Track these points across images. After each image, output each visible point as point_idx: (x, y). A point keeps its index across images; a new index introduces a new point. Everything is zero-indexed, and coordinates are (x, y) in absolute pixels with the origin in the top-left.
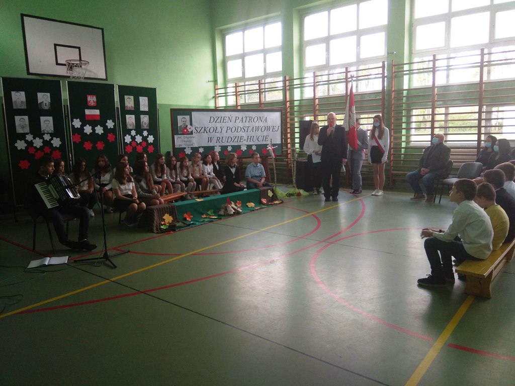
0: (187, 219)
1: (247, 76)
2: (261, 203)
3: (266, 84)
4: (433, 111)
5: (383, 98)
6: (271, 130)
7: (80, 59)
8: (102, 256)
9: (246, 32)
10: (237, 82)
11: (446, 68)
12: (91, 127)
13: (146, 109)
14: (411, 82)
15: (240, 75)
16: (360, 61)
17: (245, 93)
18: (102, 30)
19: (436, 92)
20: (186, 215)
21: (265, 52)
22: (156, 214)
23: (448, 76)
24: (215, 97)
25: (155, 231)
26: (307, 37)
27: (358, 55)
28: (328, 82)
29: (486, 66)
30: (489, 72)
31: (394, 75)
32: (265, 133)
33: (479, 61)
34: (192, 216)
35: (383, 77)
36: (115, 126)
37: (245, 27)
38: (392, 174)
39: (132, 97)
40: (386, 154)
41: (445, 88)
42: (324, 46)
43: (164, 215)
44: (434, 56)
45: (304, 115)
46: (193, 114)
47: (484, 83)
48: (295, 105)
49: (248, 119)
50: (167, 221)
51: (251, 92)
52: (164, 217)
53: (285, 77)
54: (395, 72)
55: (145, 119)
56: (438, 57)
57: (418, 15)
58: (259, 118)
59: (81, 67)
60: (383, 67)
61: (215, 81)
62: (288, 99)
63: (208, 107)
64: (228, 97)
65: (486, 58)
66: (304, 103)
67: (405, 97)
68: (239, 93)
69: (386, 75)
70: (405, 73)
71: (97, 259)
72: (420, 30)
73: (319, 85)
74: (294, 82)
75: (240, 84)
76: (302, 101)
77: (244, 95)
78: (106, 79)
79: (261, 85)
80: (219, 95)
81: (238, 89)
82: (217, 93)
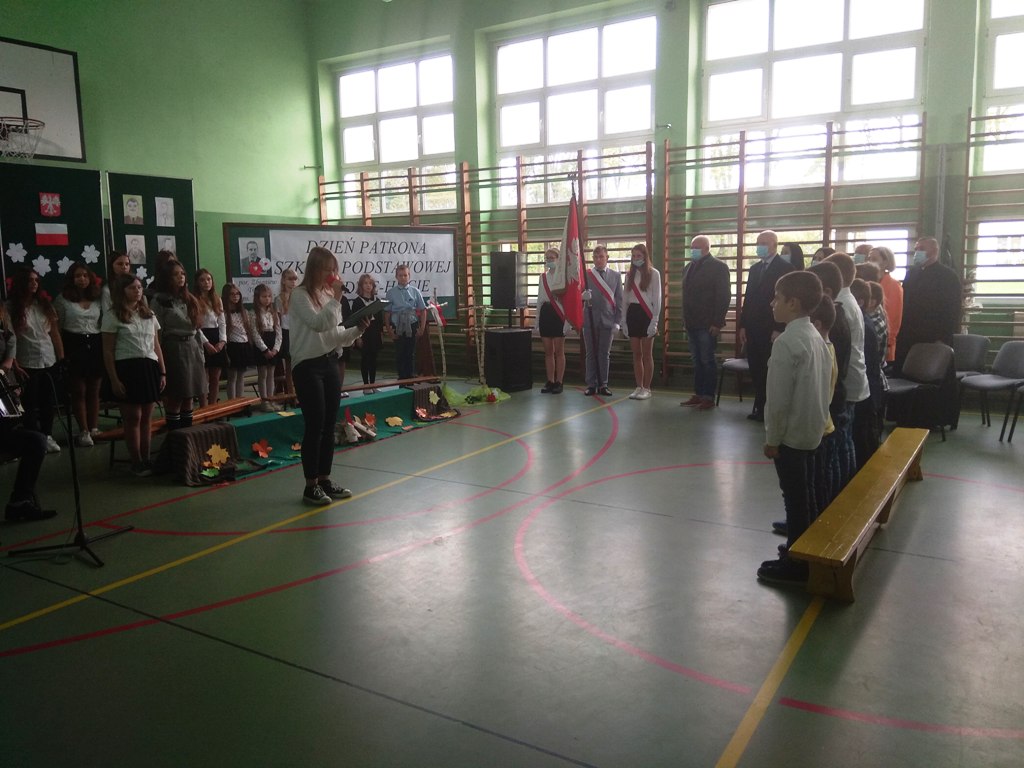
0: (261, 454)
1: (385, 159)
2: (415, 417)
3: (423, 178)
4: (740, 239)
5: (649, 211)
6: (435, 268)
7: (25, 117)
8: (72, 541)
9: (380, 71)
10: (364, 171)
11: (763, 157)
12: (48, 261)
13: (171, 223)
14: (700, 183)
15: (371, 157)
16: (605, 140)
17: (379, 193)
18: (75, 55)
19: (745, 203)
20: (256, 446)
21: (421, 112)
22: (191, 446)
23: (767, 172)
24: (319, 200)
25: (190, 481)
26: (503, 88)
27: (601, 127)
28: (545, 179)
29: (836, 154)
30: (841, 166)
31: (668, 168)
32: (423, 276)
33: (824, 145)
34: (270, 448)
35: (648, 172)
36: (100, 258)
37: (378, 62)
38: (667, 356)
39: (139, 198)
40: (656, 319)
41: (762, 195)
42: (535, 106)
43: (209, 447)
44: (743, 134)
45: (500, 241)
46: (273, 234)
47: (832, 187)
48: (482, 220)
49: (387, 246)
50: (215, 460)
51: (391, 192)
52: (210, 452)
53: (461, 165)
54: (670, 163)
55: (167, 244)
56: (748, 136)
57: (711, 55)
58: (409, 245)
59: (26, 132)
60: (648, 152)
61: (319, 167)
62: (467, 208)
63: (305, 219)
64: (347, 201)
65: (836, 140)
66: (499, 217)
67: (688, 210)
68: (369, 194)
69: (653, 168)
70: (688, 164)
71: (61, 546)
72: (716, 83)
73: (527, 183)
74: (478, 175)
75: (370, 176)
76: (494, 213)
77: (378, 198)
78: (83, 159)
79: (412, 179)
80: (328, 196)
81: (367, 185)
82: (321, 192)
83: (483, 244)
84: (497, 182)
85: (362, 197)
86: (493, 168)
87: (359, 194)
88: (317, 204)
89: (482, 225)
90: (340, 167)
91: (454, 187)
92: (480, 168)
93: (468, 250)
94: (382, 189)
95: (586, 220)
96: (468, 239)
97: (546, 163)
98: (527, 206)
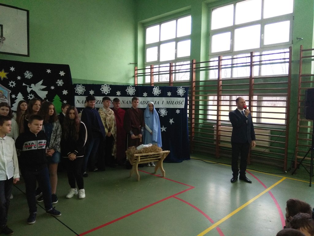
3: (177, 67)
7: (2, 36)
9: (162, 25)
10: (152, 65)
15: (156, 59)
18: (28, 11)
21: (177, 40)
24: (135, 76)
27: (262, 41)
28: (232, 66)
31: (302, 60)
35: (290, 62)
45: (208, 94)
48: (201, 85)
51: (163, 73)
53: (192, 61)
54: (303, 57)
59: (2, 42)
60: (290, 52)
61: (136, 64)
62: (194, 79)
64: (146, 76)
66: (209, 84)
67: (312, 82)
68: (153, 74)
70: (312, 58)
73: (223, 68)
74: (200, 65)
75: (154, 66)
76: (206, 82)
77: (158, 75)
78: (28, 56)
79: (171, 67)
80: (138, 75)
81: (153, 70)
82: (136, 73)
83: (201, 96)
84: (208, 68)
85: (151, 75)
86: (207, 62)
87: (150, 74)
88: (134, 78)
89: (200, 87)
90: (144, 63)
91: (189, 70)
92: (201, 62)
93: (194, 98)
94: (159, 72)
95: (253, 85)
96: (194, 93)
97: (232, 59)
98: (222, 78)
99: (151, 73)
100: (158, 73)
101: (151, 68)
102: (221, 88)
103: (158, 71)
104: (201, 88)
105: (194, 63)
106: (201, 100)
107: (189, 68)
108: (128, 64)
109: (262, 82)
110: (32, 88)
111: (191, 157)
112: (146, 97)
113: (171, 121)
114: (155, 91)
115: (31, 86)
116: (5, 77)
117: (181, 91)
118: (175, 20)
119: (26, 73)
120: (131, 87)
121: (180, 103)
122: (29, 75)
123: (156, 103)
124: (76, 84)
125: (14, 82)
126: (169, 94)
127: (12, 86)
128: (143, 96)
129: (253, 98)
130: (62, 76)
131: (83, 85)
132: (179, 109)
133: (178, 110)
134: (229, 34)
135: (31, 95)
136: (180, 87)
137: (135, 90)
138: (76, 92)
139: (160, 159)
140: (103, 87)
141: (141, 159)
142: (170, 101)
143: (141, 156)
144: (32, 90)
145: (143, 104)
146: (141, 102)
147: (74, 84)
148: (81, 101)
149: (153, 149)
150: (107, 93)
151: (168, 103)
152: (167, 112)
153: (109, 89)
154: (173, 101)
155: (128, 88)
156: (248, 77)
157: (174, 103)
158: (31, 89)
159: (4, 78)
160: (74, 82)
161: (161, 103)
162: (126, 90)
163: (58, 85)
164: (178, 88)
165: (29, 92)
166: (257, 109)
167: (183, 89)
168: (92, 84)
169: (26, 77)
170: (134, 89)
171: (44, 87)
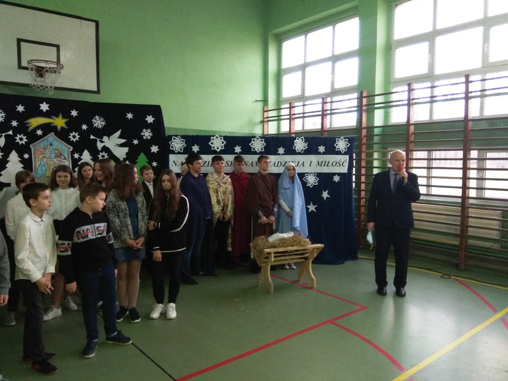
1: (307, 94)
3: (333, 104)
7: (58, 61)
9: (308, 35)
10: (292, 102)
15: (299, 93)
18: (97, 22)
24: (263, 122)
26: (399, 34)
45: (389, 149)
48: (375, 133)
51: (310, 115)
53: (362, 93)
61: (265, 101)
62: (364, 124)
63: (254, 134)
64: (282, 122)
66: (390, 131)
68: (294, 117)
73: (416, 103)
74: (374, 100)
75: (296, 104)
76: (387, 128)
77: (302, 119)
78: (98, 92)
79: (325, 105)
80: (269, 119)
81: (293, 111)
82: (265, 116)
83: (376, 152)
84: (389, 104)
85: (290, 119)
86: (387, 94)
87: (288, 117)
88: (262, 124)
89: (375, 137)
90: (279, 100)
91: (356, 109)
92: (376, 94)
93: (363, 156)
94: (304, 113)
95: (471, 133)
96: (364, 148)
97: (432, 87)
98: (415, 122)
99: (290, 115)
100: (302, 115)
101: (291, 108)
102: (412, 138)
103: (302, 112)
104: (376, 139)
105: (365, 97)
106: (376, 159)
107: (356, 105)
108: (254, 102)
109: (485, 126)
110: (104, 142)
111: (358, 256)
112: (283, 154)
113: (325, 195)
114: (299, 145)
115: (104, 140)
116: (64, 125)
117: (341, 145)
118: (332, 26)
119: (96, 119)
120: (257, 138)
121: (341, 164)
122: (99, 122)
123: (299, 165)
124: (171, 136)
125: (77, 133)
126: (322, 149)
127: (75, 140)
128: (278, 153)
129: (470, 154)
130: (151, 123)
131: (183, 137)
132: (339, 174)
133: (336, 175)
134: (425, 45)
135: (104, 154)
136: (340, 138)
137: (265, 144)
138: (172, 148)
139: (306, 258)
140: (213, 139)
141: (275, 257)
142: (322, 162)
143: (275, 253)
144: (104, 146)
145: (277, 166)
146: (275, 163)
147: (168, 136)
148: (179, 163)
149: (294, 241)
150: (220, 149)
151: (320, 164)
152: (318, 179)
153: (223, 143)
154: (327, 160)
155: (254, 140)
156: (462, 118)
157: (330, 164)
158: (103, 144)
159: (62, 128)
160: (167, 133)
161: (307, 164)
162: (250, 144)
163: (145, 138)
164: (337, 139)
165: (100, 150)
166: (478, 174)
167: (346, 141)
168: (195, 136)
169: (96, 125)
170: (263, 142)
171: (123, 141)
